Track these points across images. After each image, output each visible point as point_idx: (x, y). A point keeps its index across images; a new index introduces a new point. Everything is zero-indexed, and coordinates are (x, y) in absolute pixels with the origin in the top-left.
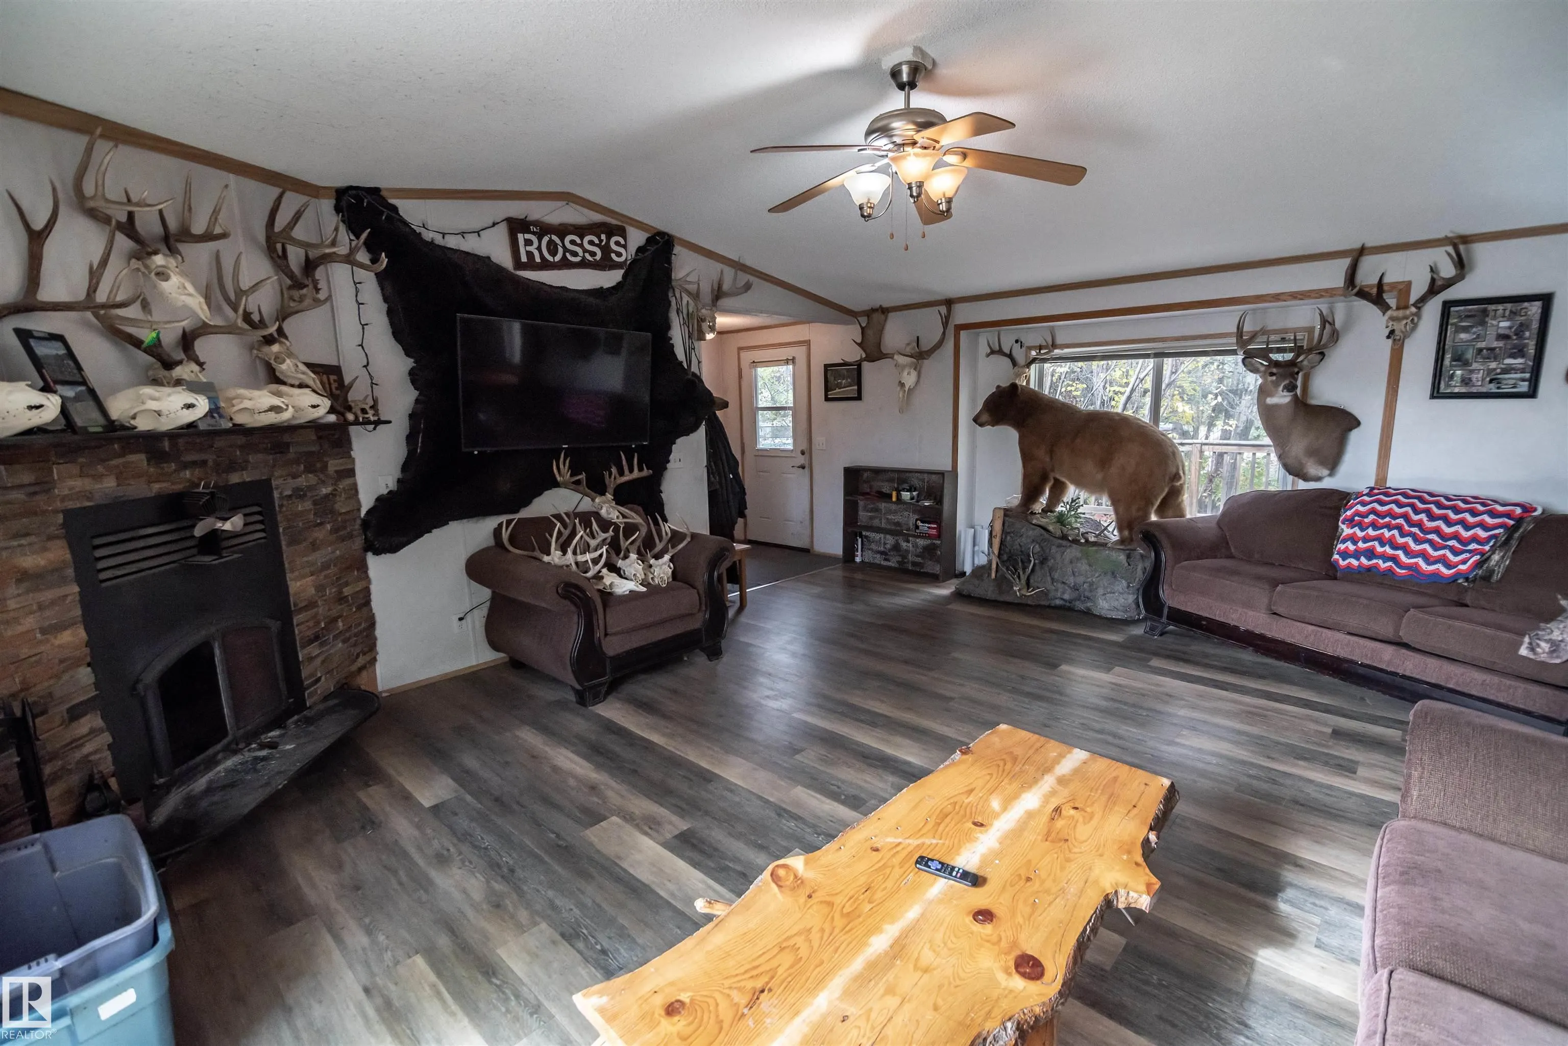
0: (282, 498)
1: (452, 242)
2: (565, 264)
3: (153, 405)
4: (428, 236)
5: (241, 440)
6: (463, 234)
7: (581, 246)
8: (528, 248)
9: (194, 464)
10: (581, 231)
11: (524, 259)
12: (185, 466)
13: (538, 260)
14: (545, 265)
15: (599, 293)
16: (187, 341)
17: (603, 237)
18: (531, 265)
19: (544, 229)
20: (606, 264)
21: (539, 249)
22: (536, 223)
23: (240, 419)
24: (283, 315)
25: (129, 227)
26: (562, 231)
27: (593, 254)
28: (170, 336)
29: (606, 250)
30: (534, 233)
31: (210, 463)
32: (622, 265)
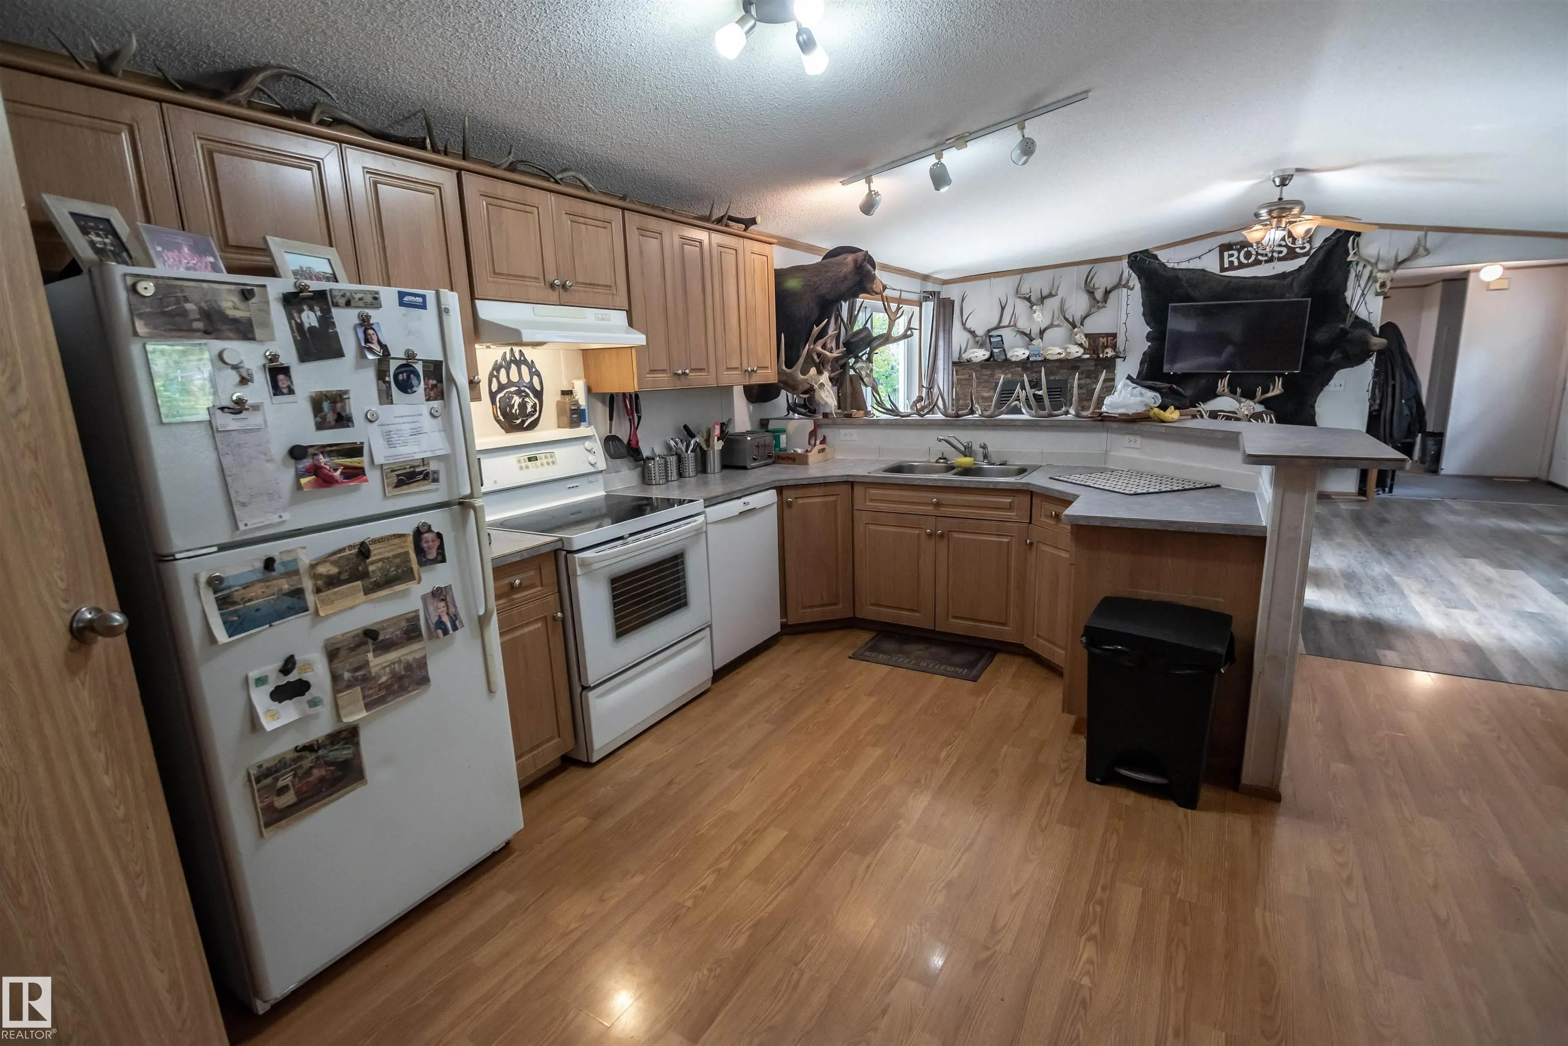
1: (1184, 266)
2: (1257, 263)
3: (1016, 353)
4: (1170, 265)
5: (1058, 364)
6: (1189, 261)
8: (1230, 259)
11: (1226, 265)
12: (1034, 372)
13: (1236, 263)
14: (1241, 266)
15: (1284, 275)
16: (1042, 332)
18: (1232, 267)
19: (1242, 246)
20: (1292, 256)
21: (1238, 258)
22: (1236, 244)
23: (1048, 357)
24: (1083, 319)
25: (1028, 299)
28: (1035, 331)
29: (1292, 248)
30: (1235, 250)
32: (1304, 255)
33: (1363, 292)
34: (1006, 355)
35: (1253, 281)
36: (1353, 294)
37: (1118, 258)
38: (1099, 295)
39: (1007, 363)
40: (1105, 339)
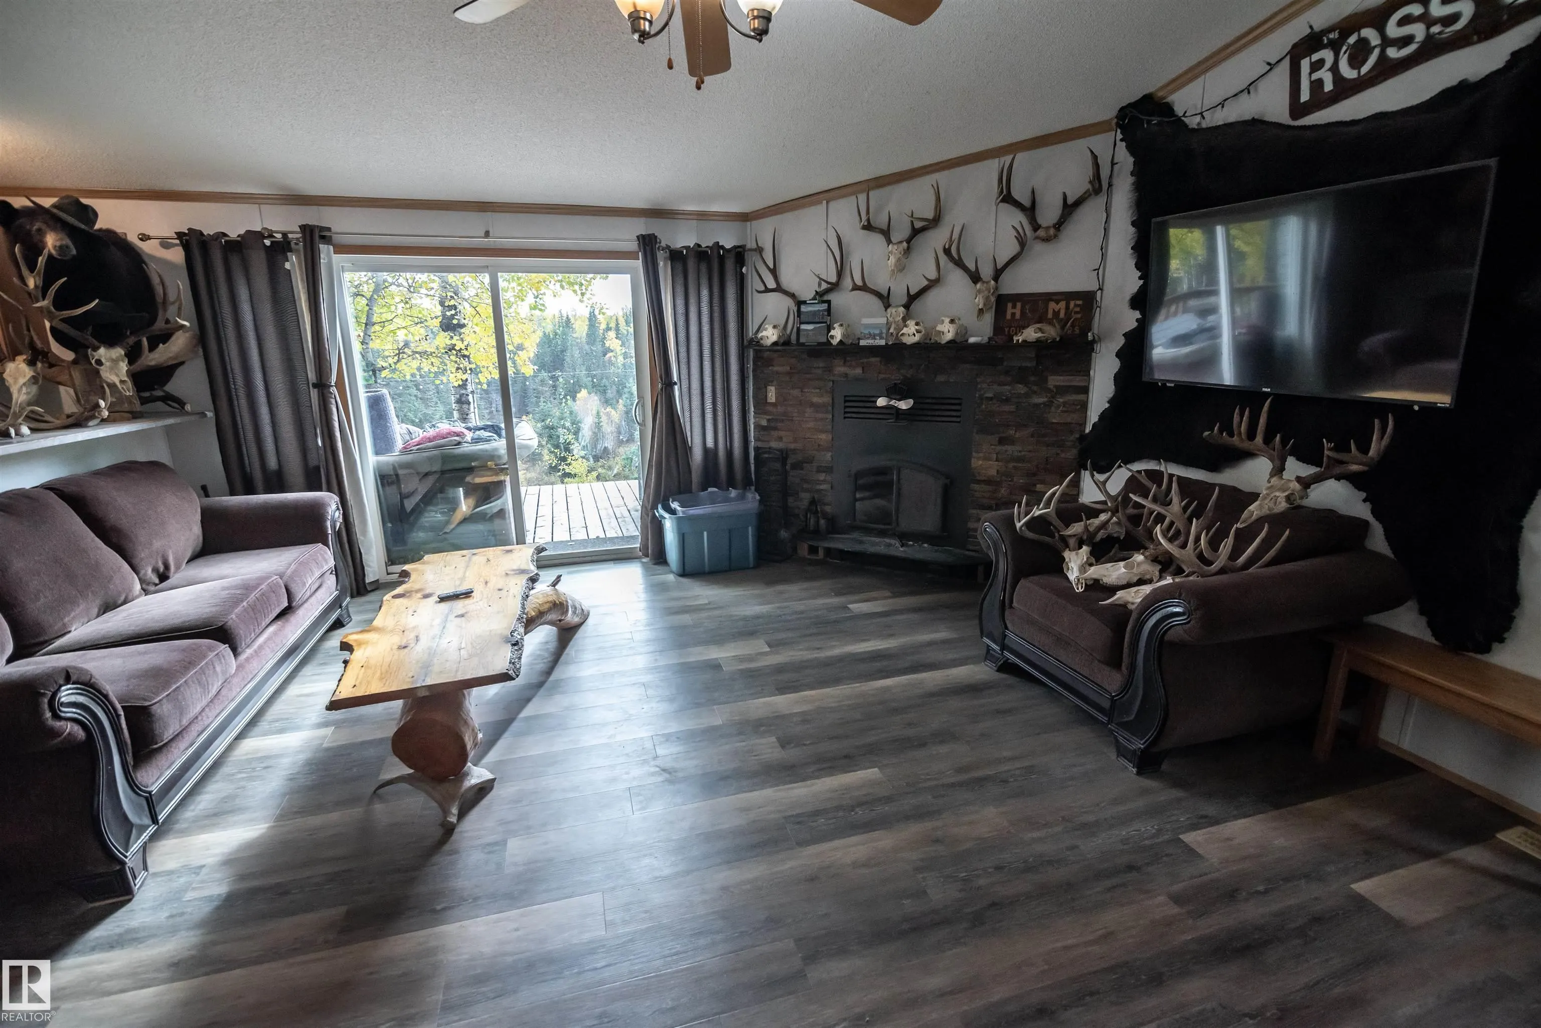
0: (982, 398)
2: (1388, 69)
4: (1193, 123)
6: (1222, 104)
7: (1423, 17)
8: (1315, 77)
13: (1330, 86)
14: (1344, 90)
18: (1320, 100)
19: (1345, 30)
20: (1481, 27)
21: (1336, 68)
22: (1334, 27)
25: (887, 233)
26: (1383, 13)
30: (1327, 47)
37: (1101, 123)
38: (1049, 214)
40: (1062, 304)
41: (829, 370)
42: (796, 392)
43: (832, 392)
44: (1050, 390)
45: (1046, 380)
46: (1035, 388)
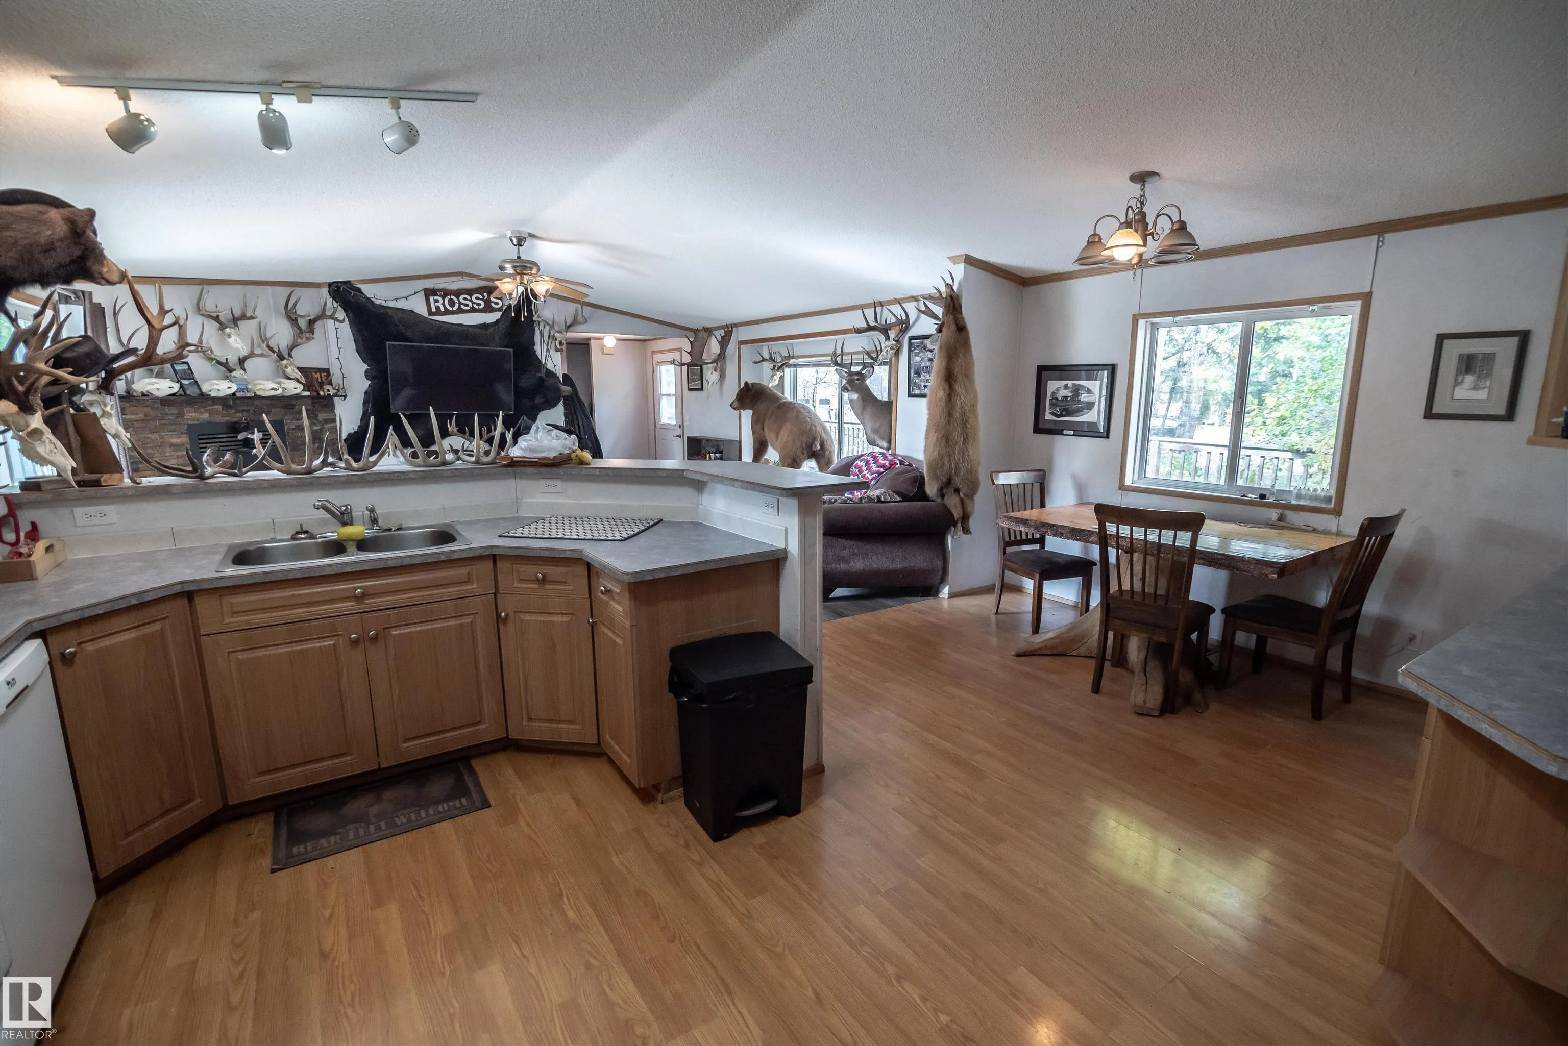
0: (288, 429)
1: (391, 304)
2: (460, 311)
3: (216, 387)
4: (377, 302)
5: (268, 402)
6: (396, 299)
7: (471, 300)
8: (437, 304)
9: (244, 411)
10: (470, 292)
11: (434, 310)
12: (239, 411)
13: (442, 310)
14: (447, 312)
15: (484, 326)
16: (242, 362)
17: (485, 294)
18: (438, 312)
19: (446, 293)
20: (488, 309)
21: (443, 304)
22: (440, 290)
23: (258, 393)
24: (291, 349)
25: (217, 319)
26: (458, 293)
27: (479, 305)
28: (233, 360)
29: (488, 302)
30: (439, 296)
31: (251, 411)
32: (500, 309)
33: (547, 346)
34: (200, 390)
35: (460, 328)
36: (540, 348)
37: (317, 285)
38: (303, 323)
39: (204, 398)
40: (320, 374)
41: (181, 415)
42: (154, 436)
43: (188, 433)
44: (320, 422)
45: (317, 416)
46: (314, 421)
